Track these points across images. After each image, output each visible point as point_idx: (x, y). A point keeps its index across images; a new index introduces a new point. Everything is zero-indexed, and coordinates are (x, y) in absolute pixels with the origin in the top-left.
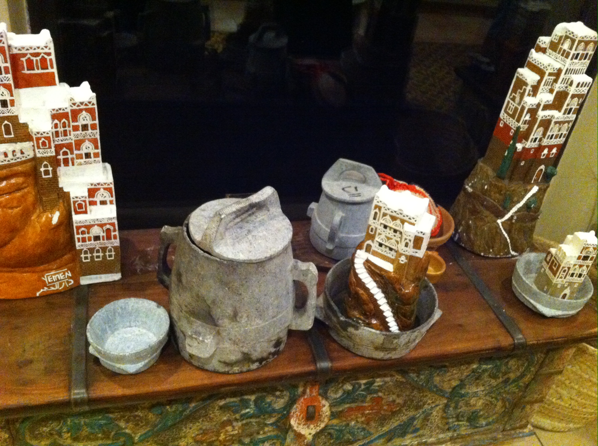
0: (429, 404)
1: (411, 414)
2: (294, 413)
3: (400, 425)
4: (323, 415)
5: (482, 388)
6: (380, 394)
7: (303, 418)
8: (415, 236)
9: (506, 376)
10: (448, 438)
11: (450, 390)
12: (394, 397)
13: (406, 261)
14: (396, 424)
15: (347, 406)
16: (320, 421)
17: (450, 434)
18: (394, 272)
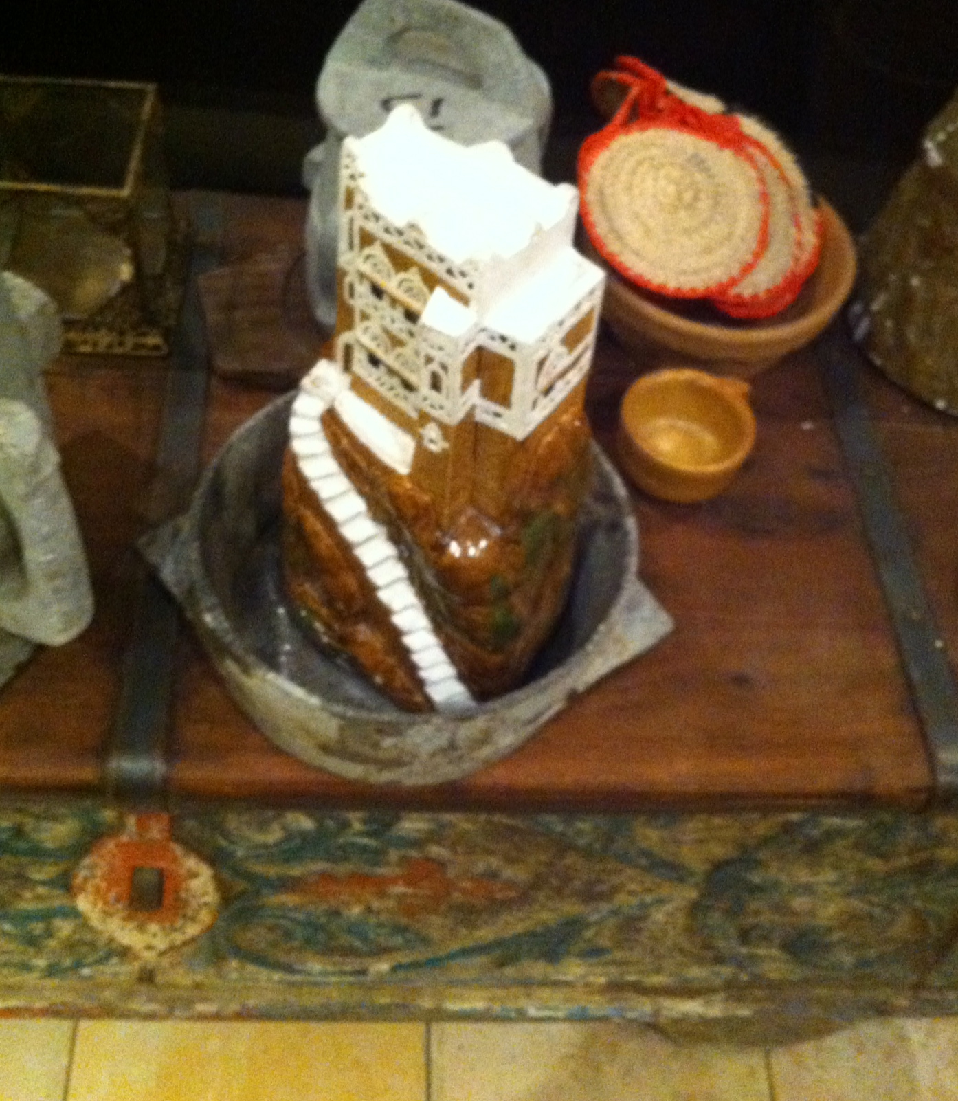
0: (631, 893)
1: (571, 908)
2: (86, 879)
3: (532, 934)
4: (194, 904)
5: (831, 876)
6: (435, 850)
7: (118, 900)
8: (480, 350)
9: (924, 855)
10: (718, 982)
11: (706, 867)
12: (495, 862)
13: (446, 445)
14: (520, 928)
15: (319, 866)
16: (184, 916)
17: (726, 971)
18: (411, 476)
